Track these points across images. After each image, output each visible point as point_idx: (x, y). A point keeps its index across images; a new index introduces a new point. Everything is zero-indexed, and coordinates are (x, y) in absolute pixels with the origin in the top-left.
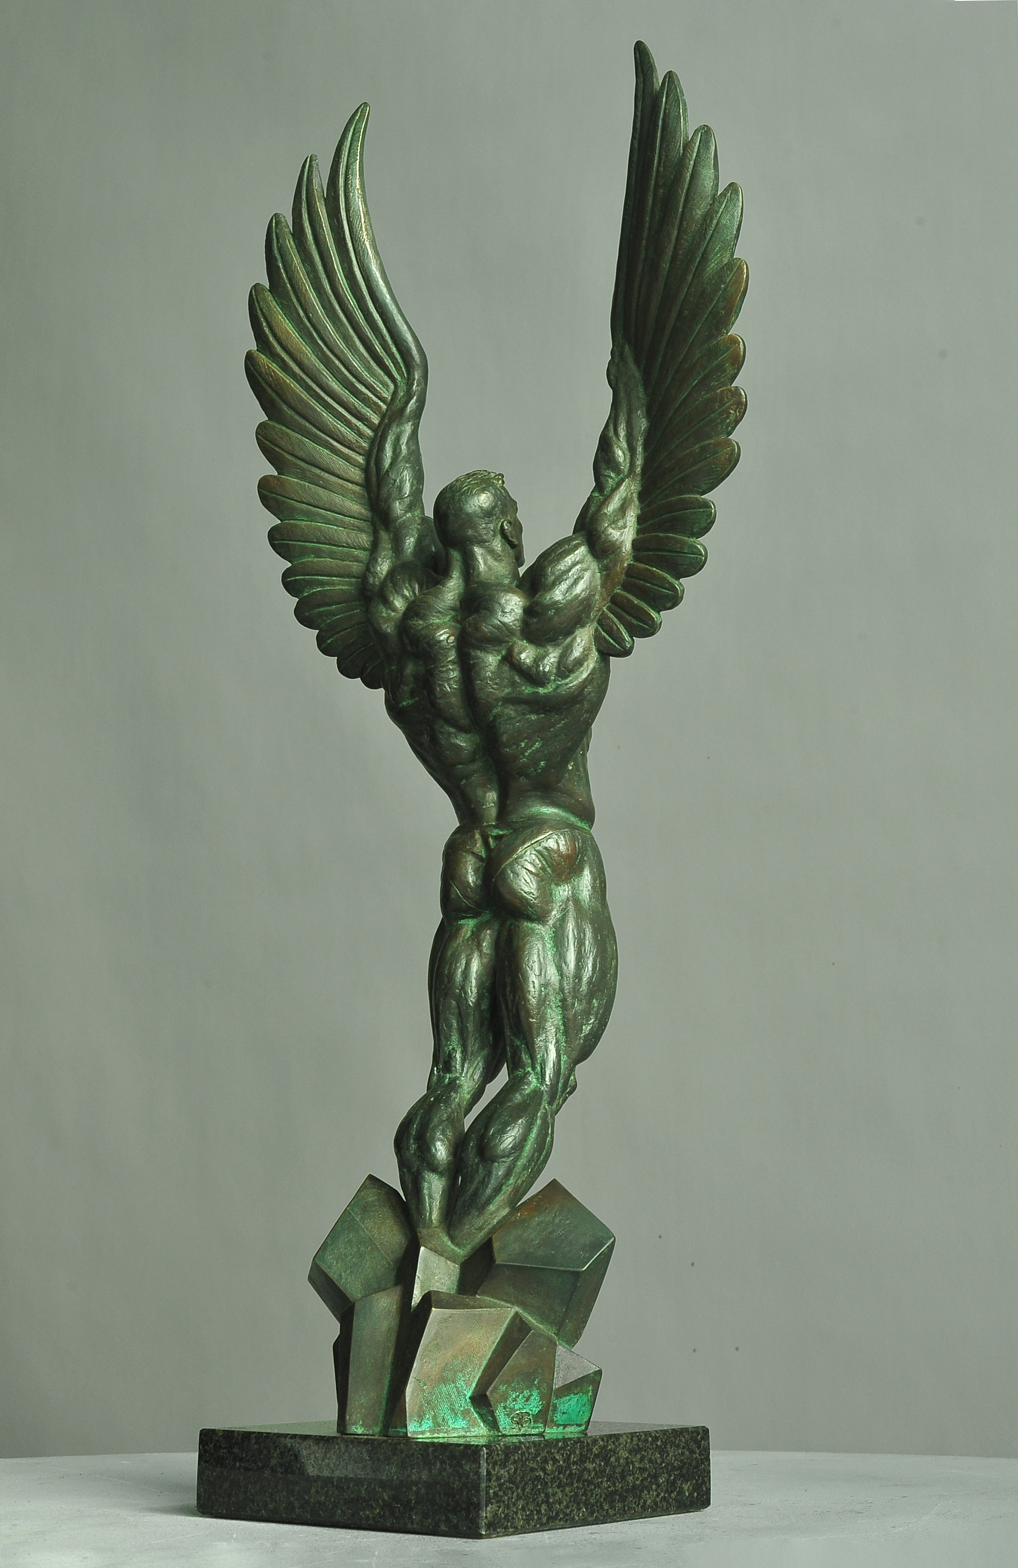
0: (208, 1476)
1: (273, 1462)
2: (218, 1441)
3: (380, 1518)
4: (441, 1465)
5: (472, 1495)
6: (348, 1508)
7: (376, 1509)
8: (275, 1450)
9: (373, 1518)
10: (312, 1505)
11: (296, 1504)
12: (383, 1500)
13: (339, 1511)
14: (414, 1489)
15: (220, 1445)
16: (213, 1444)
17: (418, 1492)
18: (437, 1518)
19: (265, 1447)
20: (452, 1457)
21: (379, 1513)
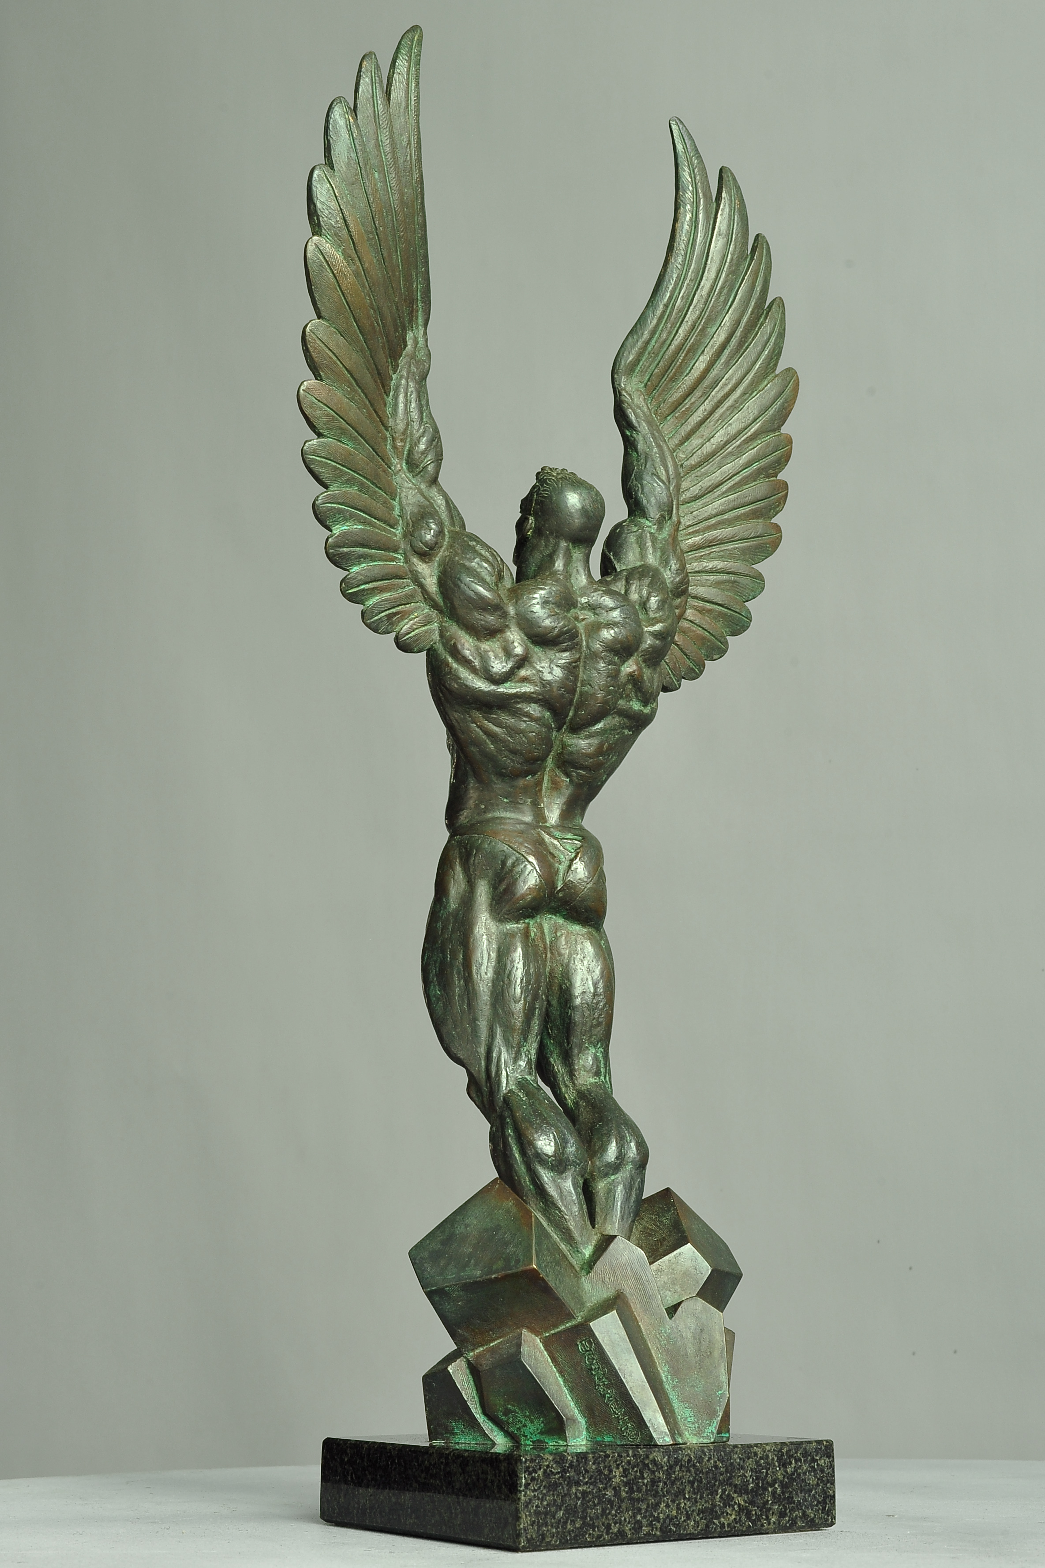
0: (537, 1506)
1: (616, 1480)
2: (548, 1466)
3: (736, 1524)
4: (796, 1463)
5: (827, 1488)
6: (701, 1519)
7: (731, 1515)
8: (618, 1468)
9: (729, 1525)
10: (661, 1521)
11: (644, 1522)
12: (739, 1505)
13: (692, 1523)
14: (770, 1489)
15: (551, 1471)
16: (542, 1470)
17: (774, 1493)
18: (794, 1515)
19: (605, 1467)
20: (805, 1454)
21: (735, 1519)
